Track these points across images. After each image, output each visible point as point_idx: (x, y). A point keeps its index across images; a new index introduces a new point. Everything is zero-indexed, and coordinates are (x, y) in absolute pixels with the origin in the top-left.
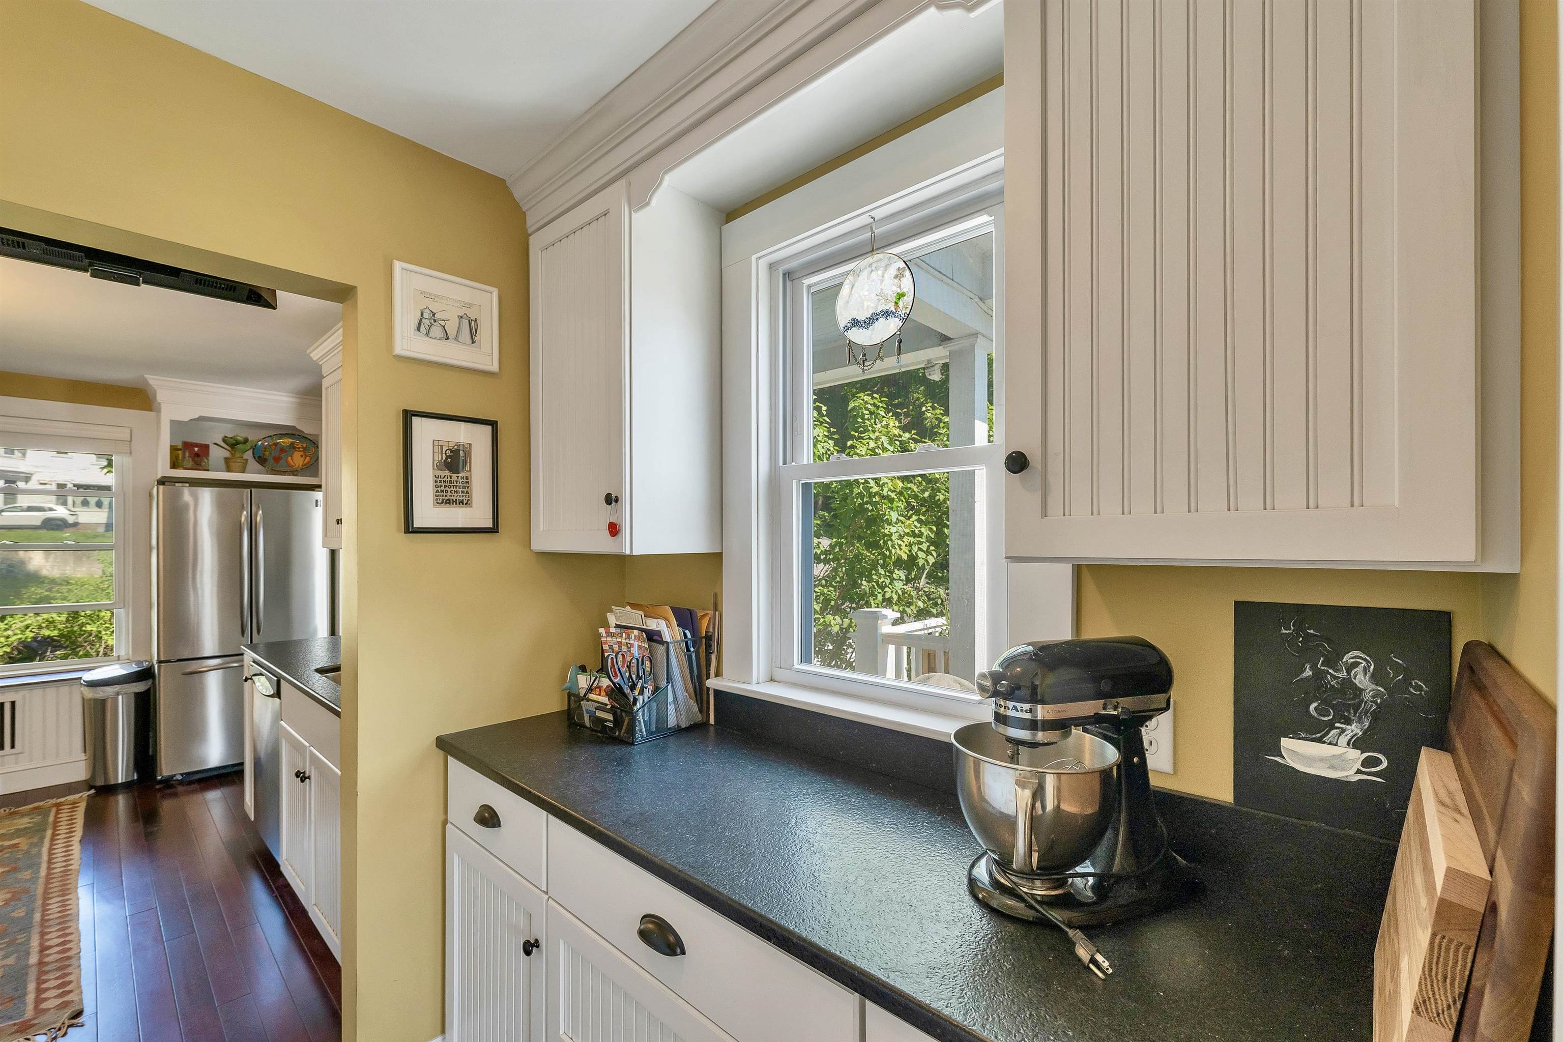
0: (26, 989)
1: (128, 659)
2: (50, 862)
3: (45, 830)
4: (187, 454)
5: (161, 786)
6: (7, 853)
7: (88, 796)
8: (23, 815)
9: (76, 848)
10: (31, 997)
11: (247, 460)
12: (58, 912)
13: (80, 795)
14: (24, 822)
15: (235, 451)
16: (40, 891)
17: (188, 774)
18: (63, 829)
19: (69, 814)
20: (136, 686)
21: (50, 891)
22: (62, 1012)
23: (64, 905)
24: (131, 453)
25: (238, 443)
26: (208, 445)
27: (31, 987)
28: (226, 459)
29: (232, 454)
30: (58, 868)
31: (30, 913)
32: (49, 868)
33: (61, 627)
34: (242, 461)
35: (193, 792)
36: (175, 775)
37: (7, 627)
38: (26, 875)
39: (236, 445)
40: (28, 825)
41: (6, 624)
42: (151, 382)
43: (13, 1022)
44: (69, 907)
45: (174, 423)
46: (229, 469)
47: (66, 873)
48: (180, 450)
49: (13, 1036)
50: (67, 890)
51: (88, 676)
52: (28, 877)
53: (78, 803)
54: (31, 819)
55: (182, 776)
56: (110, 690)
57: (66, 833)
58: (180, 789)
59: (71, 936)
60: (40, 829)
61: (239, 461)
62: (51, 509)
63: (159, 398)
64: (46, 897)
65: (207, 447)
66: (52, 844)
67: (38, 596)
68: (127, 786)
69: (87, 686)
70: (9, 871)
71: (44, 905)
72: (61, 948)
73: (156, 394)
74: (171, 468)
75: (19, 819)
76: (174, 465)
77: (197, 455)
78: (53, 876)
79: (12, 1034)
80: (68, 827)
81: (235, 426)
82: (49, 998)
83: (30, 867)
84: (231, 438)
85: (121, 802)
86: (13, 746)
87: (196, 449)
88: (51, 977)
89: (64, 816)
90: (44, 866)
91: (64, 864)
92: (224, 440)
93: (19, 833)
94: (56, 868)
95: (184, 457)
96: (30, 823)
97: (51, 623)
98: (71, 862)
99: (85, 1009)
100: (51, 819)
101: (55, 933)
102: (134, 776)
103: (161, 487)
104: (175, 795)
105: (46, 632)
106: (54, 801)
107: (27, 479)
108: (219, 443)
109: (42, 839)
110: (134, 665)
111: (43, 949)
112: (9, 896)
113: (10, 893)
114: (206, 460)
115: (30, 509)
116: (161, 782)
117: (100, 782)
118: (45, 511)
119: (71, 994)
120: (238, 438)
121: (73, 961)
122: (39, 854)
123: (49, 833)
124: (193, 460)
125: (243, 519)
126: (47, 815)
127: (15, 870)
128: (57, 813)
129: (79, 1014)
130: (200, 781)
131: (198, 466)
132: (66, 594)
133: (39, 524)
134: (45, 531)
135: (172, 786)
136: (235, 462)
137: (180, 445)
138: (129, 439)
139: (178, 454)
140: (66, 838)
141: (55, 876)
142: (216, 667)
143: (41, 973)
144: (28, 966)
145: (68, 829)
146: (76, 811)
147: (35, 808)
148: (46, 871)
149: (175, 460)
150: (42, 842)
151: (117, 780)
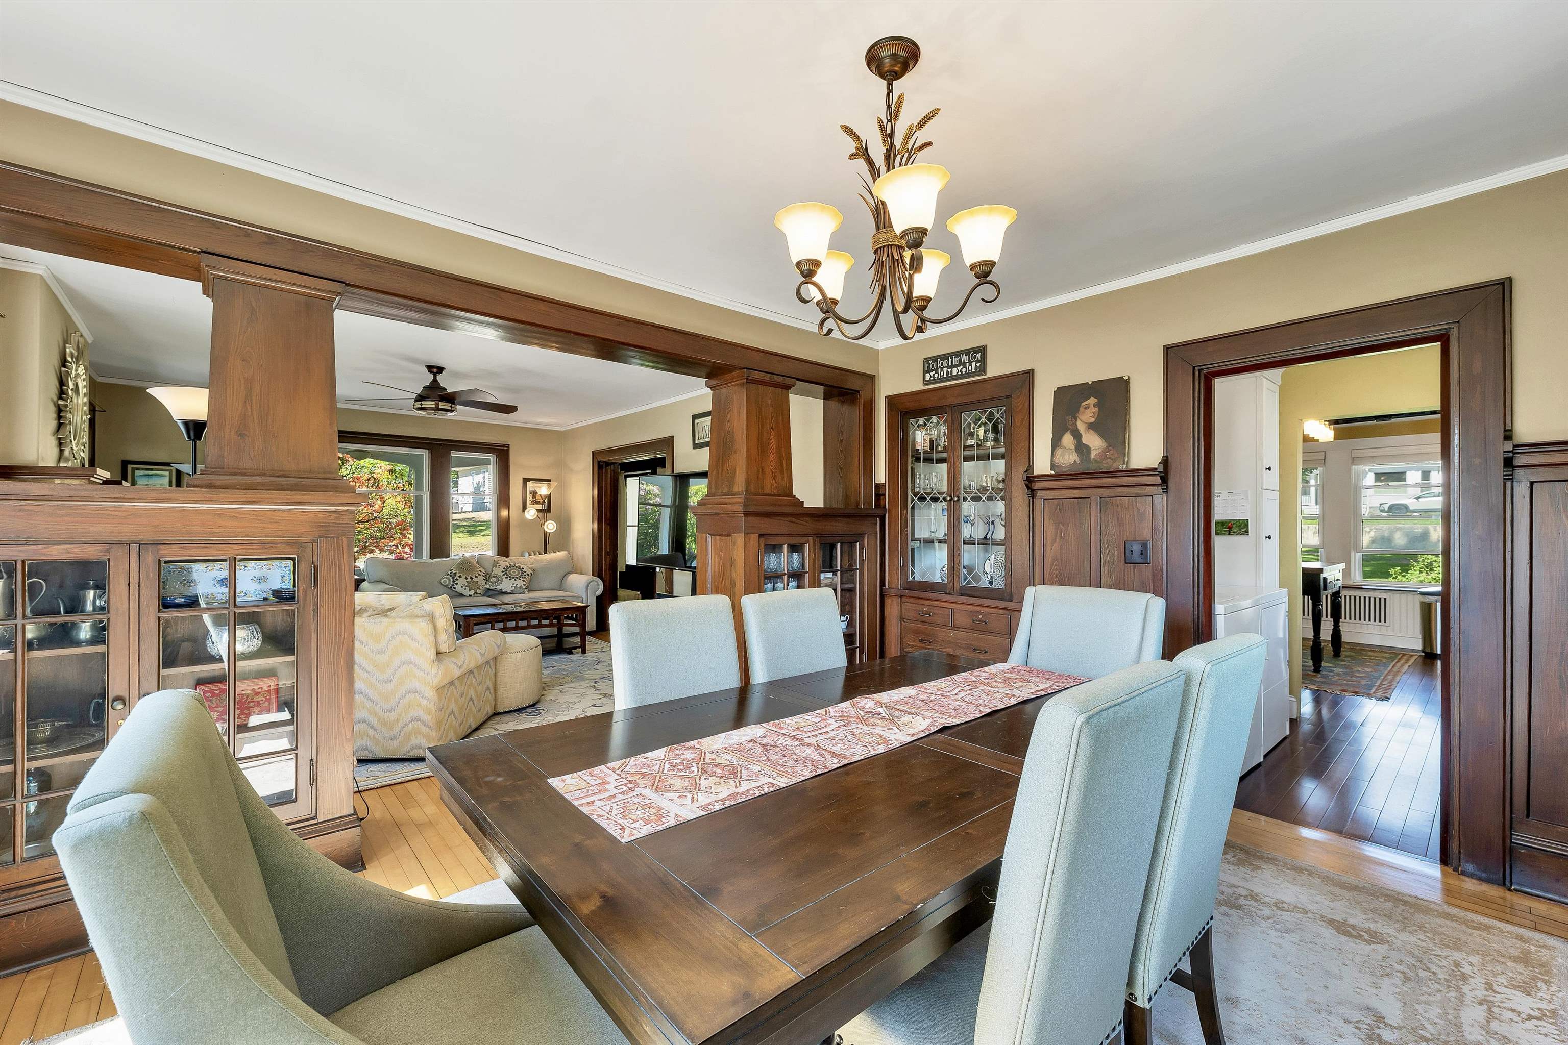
2: (1393, 667)
3: (1394, 660)
6: (1376, 661)
9: (1406, 667)
12: (1390, 679)
13: (1419, 655)
14: (1386, 655)
16: (1385, 673)
18: (1403, 661)
19: (1411, 660)
21: (1390, 674)
23: (1394, 678)
27: (1374, 689)
31: (1380, 676)
38: (1382, 668)
40: (1387, 657)
44: (1396, 679)
47: (1398, 671)
50: (1397, 676)
51: (1422, 590)
53: (1414, 656)
54: (1390, 656)
60: (1391, 660)
64: (1387, 675)
66: (1396, 664)
69: (1421, 595)
70: (1375, 665)
72: (1388, 686)
75: (1384, 653)
78: (1392, 671)
79: (1364, 694)
82: (1379, 693)
83: (1384, 666)
86: (1385, 622)
88: (1382, 689)
89: (1405, 658)
90: (1390, 667)
98: (1402, 670)
100: (1399, 658)
101: (1387, 682)
106: (1402, 652)
111: (1381, 684)
112: (1373, 670)
117: (1428, 650)
126: (1397, 656)
127: (1377, 665)
128: (1402, 656)
129: (1388, 699)
141: (1394, 671)
143: (1378, 688)
144: (1374, 685)
145: (1405, 661)
147: (1393, 652)
148: (1390, 669)
151: (1437, 651)
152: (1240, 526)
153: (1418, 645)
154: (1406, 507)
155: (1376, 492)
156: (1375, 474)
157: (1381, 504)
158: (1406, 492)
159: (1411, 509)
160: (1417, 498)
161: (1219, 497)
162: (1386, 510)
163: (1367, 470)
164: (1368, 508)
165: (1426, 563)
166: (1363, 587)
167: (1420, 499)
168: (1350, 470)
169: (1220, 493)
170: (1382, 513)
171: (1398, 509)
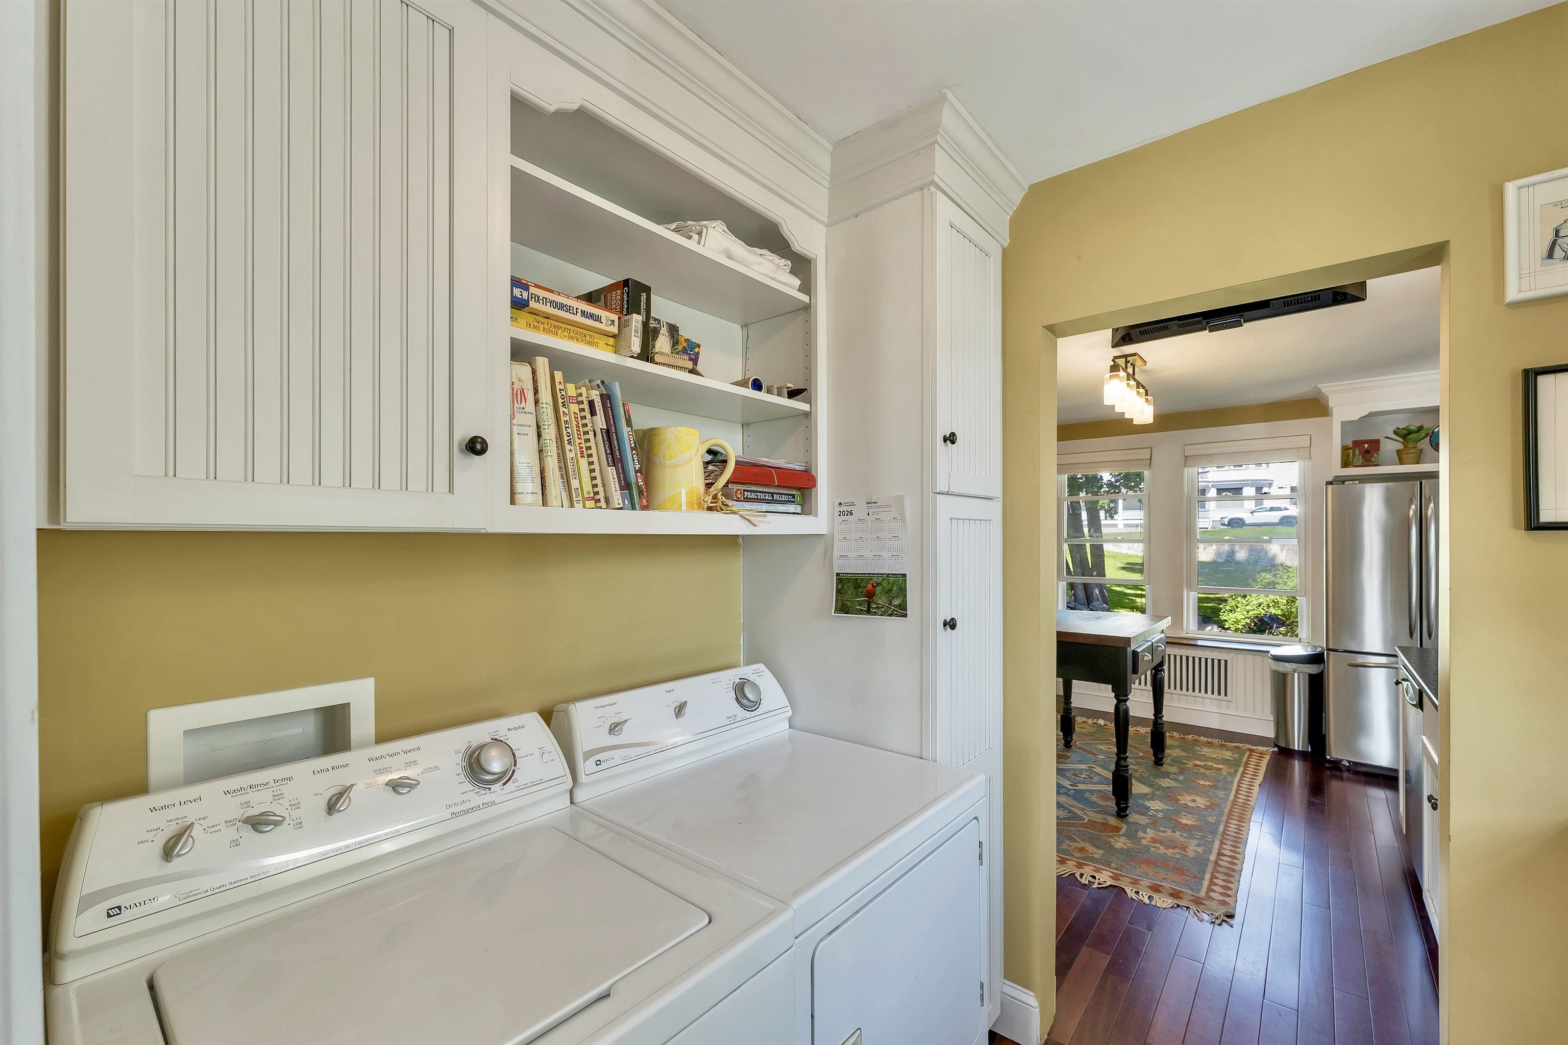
0: (1204, 875)
1: (1309, 643)
2: (1237, 791)
3: (1239, 766)
4: (1357, 452)
5: (1330, 765)
6: (1214, 773)
7: (1273, 752)
8: (1228, 749)
9: (1256, 789)
10: (1206, 883)
11: (1421, 451)
12: (1234, 832)
13: (1267, 749)
14: (1228, 755)
15: (1407, 442)
16: (1227, 810)
17: (1356, 764)
18: (1250, 771)
19: (1257, 761)
20: (1308, 668)
21: (1233, 813)
22: (1221, 907)
23: (1239, 830)
25: (1410, 432)
26: (1379, 440)
27: (1208, 876)
28: (1399, 452)
29: (1404, 446)
30: (1241, 799)
31: (1218, 823)
32: (1235, 796)
33: (1282, 607)
34: (1415, 451)
35: (1357, 782)
36: (1342, 760)
37: (1247, 603)
38: (1221, 794)
39: (1408, 435)
40: (1230, 758)
41: (1247, 601)
42: (1323, 390)
43: (1193, 893)
44: (1242, 832)
45: (1344, 424)
46: (1401, 462)
47: (1245, 805)
48: (1351, 448)
49: (1190, 902)
50: (1243, 820)
51: (1275, 651)
52: (1222, 796)
53: (1265, 755)
54: (1233, 754)
55: (1349, 763)
56: (1289, 667)
57: (1252, 775)
58: (1345, 774)
59: (1239, 855)
60: (1235, 764)
61: (1412, 451)
62: (1286, 509)
63: (1331, 404)
64: (1229, 817)
65: (1377, 442)
66: (1241, 779)
67: (1267, 581)
68: (1303, 755)
69: (1273, 659)
70: (1212, 786)
71: (1227, 822)
72: (1231, 860)
73: (1328, 399)
74: (1342, 467)
75: (1225, 751)
76: (1345, 464)
77: (1367, 451)
78: (1237, 803)
79: (1190, 900)
80: (1254, 770)
81: (1411, 414)
82: (1216, 892)
83: (1225, 789)
84: (1403, 429)
85: (1297, 768)
86: (1226, 695)
87: (1366, 446)
88: (1220, 877)
89: (1253, 761)
90: (1233, 792)
91: (1246, 798)
92: (1395, 433)
93: (1224, 761)
94: (1240, 798)
95: (1354, 455)
96: (1231, 757)
97: (1276, 604)
98: (1250, 799)
99: (1236, 916)
100: (1245, 759)
101: (1229, 846)
102: (1308, 748)
103: (1330, 487)
104: (1341, 778)
105: (1273, 611)
106: (1249, 746)
107: (1270, 485)
108: (1390, 436)
109: (1236, 771)
110: (1309, 649)
111: (1220, 854)
112: (1209, 804)
113: (1209, 802)
114: (1376, 456)
115: (1272, 509)
116: (1329, 761)
117: (1282, 744)
118: (1281, 510)
119: (1230, 898)
120: (1411, 427)
121: (1235, 874)
122: (1232, 782)
123: (1241, 769)
124: (1363, 457)
125: (1411, 513)
126: (1242, 756)
127: (1215, 787)
128: (1249, 757)
129: (1231, 916)
130: (1366, 774)
131: (1368, 462)
132: (1286, 580)
133: (1278, 521)
134: (1282, 527)
135: (1340, 770)
136: (1407, 453)
137: (1350, 444)
138: (1309, 446)
139: (1349, 453)
140: (1251, 778)
141: (1239, 804)
142: (1384, 665)
143: (1215, 870)
144: (1208, 860)
145: (1253, 772)
146: (1262, 760)
147: (1237, 747)
148: (1233, 797)
149: (1346, 459)
150: (1236, 775)
151: (1294, 746)
152: (890, 590)
153: (1268, 731)
154: (1242, 520)
155: (1218, 507)
156: (1217, 489)
157: (1222, 518)
158: (1242, 506)
159: (1247, 523)
160: (1252, 513)
161: (851, 514)
162: (1226, 523)
163: (1210, 486)
164: (1211, 522)
165: (1264, 583)
166: (1200, 643)
167: (1254, 514)
168: (1181, 474)
169: (853, 504)
170: (1223, 527)
171: (1235, 523)
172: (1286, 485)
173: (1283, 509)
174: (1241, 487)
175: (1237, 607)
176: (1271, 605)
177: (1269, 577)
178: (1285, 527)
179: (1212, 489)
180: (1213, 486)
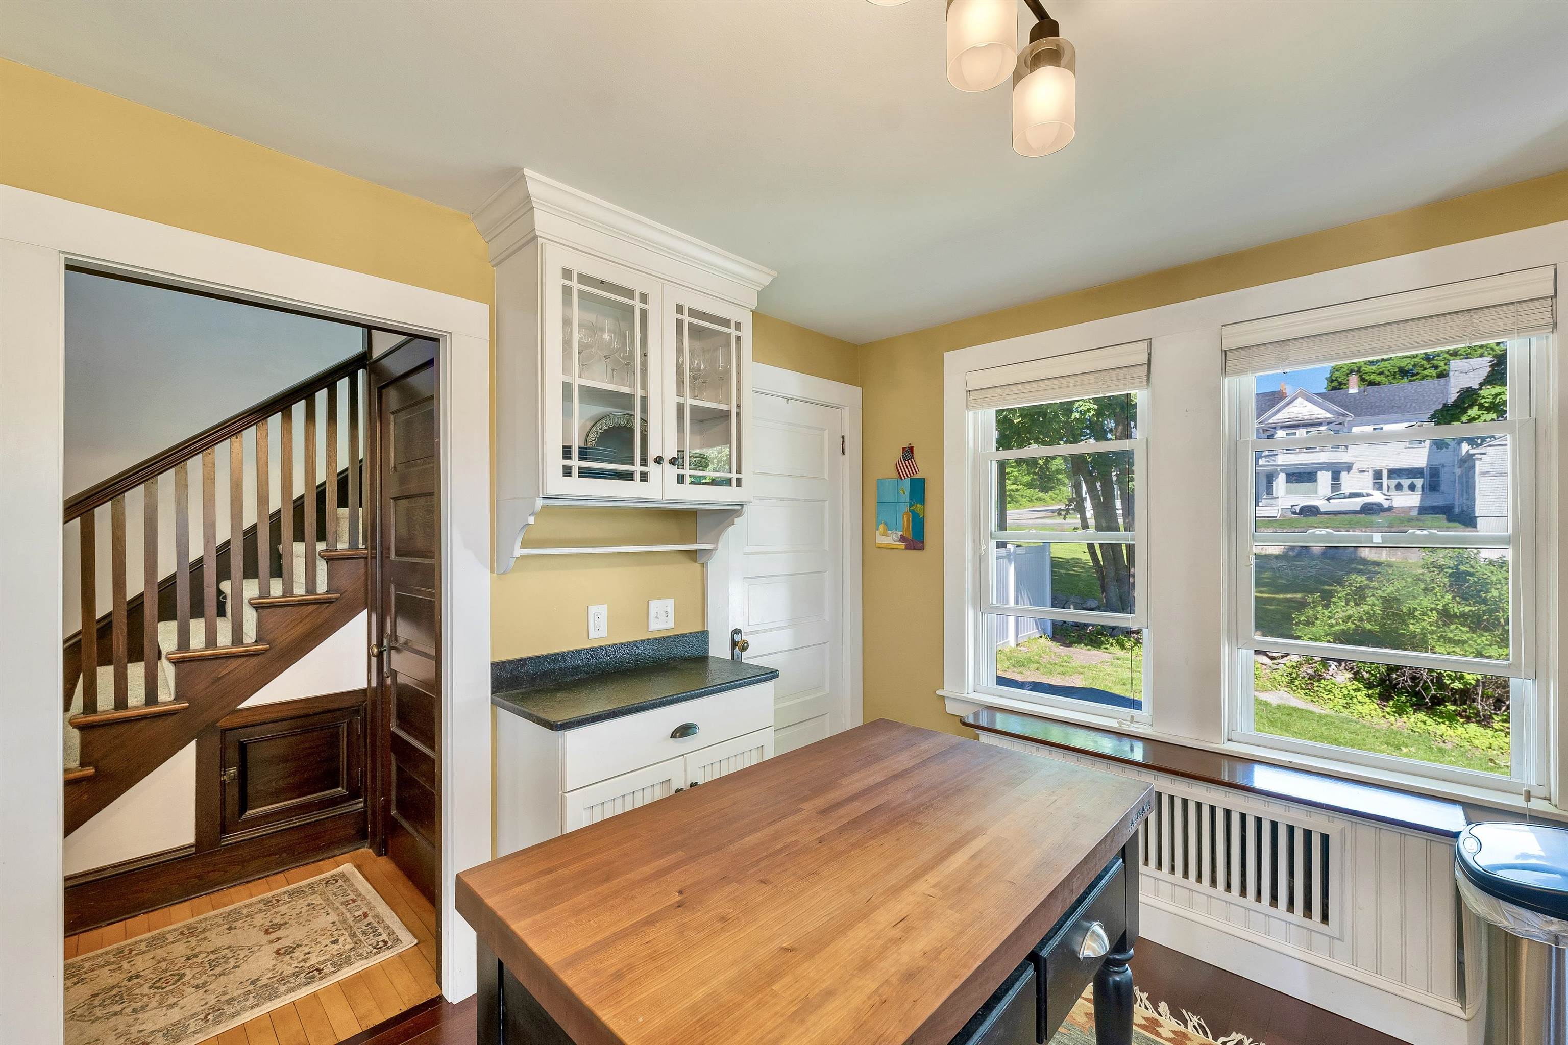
24: (1555, 325)
62: (1369, 495)
67: (1358, 585)
107: (1349, 469)
115: (1351, 495)
133: (1358, 509)
134: (1363, 515)
154: (1316, 507)
155: (1288, 493)
156: (1286, 474)
157: (1292, 506)
158: (1316, 493)
159: (1322, 511)
160: (1328, 499)
162: (1298, 512)
163: (1279, 470)
164: (1280, 510)
167: (1330, 501)
170: (1293, 516)
171: (1309, 511)
172: (1368, 468)
173: (1365, 495)
174: (1315, 471)
175: (1317, 619)
176: (1365, 618)
177: (1362, 580)
178: (1368, 516)
179: (1281, 474)
180: (1282, 471)
